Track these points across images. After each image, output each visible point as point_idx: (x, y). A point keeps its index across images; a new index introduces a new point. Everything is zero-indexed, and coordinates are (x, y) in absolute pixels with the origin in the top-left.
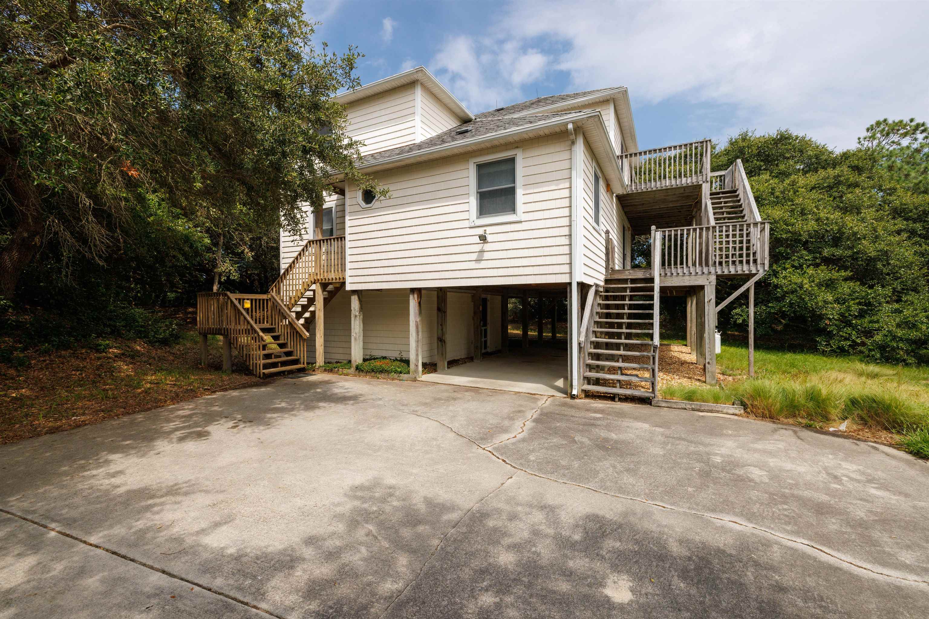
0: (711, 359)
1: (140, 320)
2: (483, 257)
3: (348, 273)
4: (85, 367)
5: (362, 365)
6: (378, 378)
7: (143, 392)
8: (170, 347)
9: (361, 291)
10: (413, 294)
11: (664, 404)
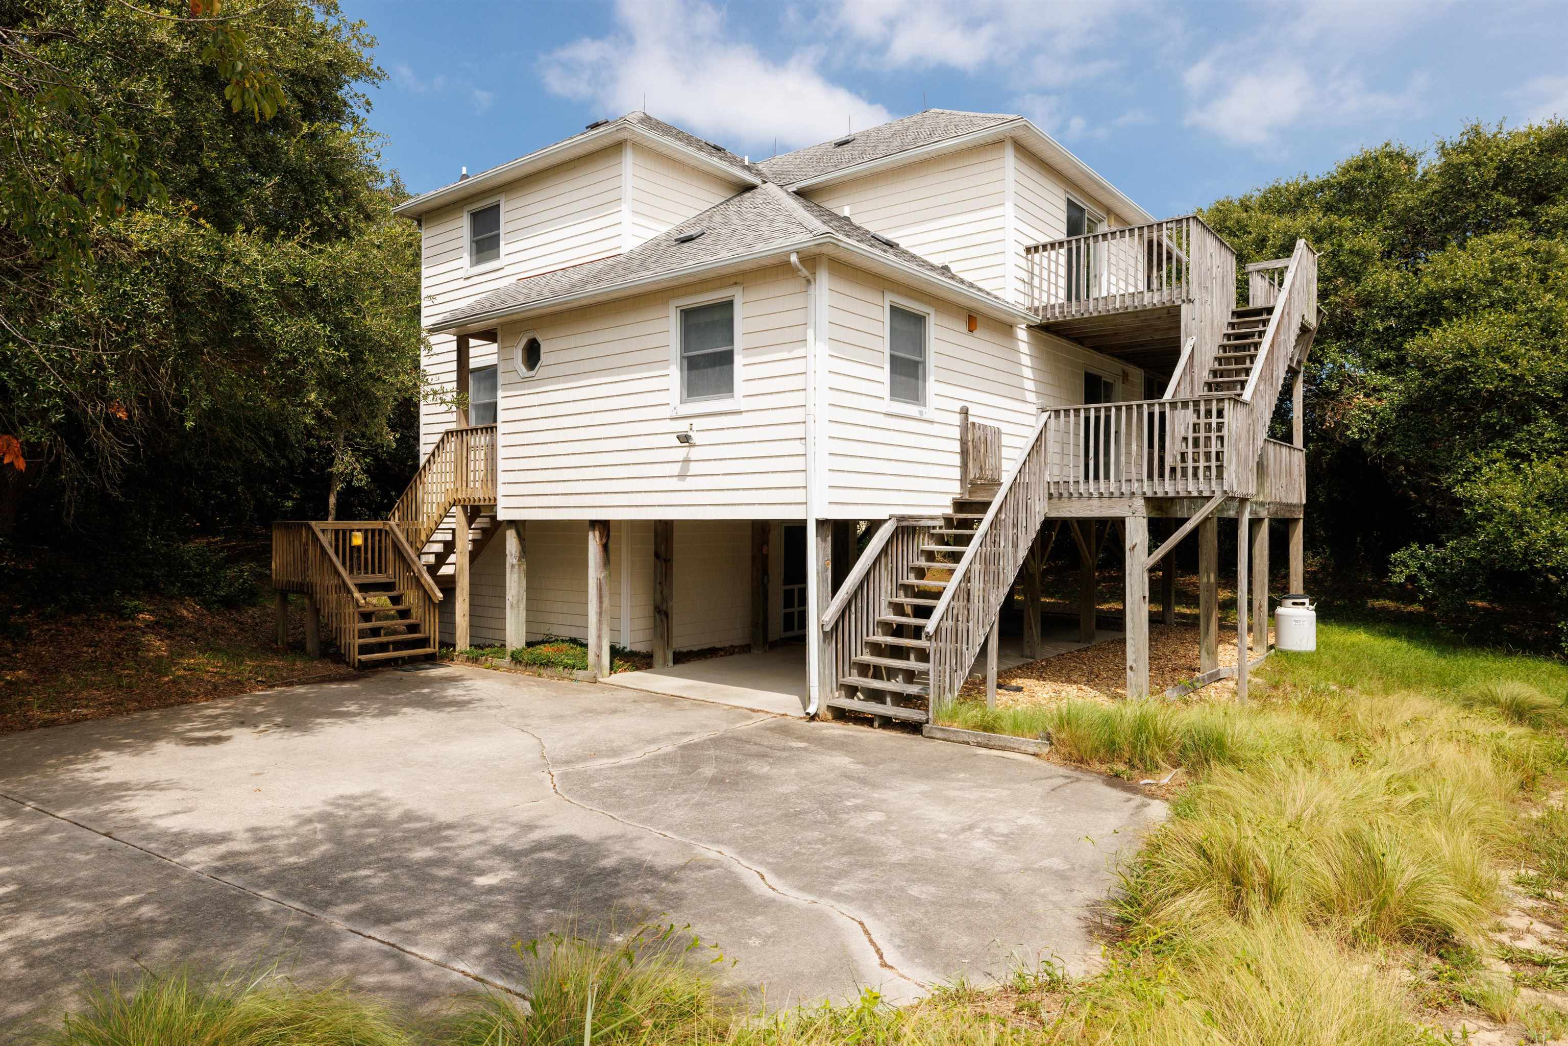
0: (1135, 661)
1: (193, 564)
2: (688, 470)
3: (501, 490)
4: (102, 641)
5: (521, 651)
6: (540, 675)
7: (170, 681)
8: (239, 611)
9: (524, 522)
10: (594, 530)
11: (939, 734)
